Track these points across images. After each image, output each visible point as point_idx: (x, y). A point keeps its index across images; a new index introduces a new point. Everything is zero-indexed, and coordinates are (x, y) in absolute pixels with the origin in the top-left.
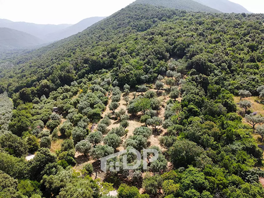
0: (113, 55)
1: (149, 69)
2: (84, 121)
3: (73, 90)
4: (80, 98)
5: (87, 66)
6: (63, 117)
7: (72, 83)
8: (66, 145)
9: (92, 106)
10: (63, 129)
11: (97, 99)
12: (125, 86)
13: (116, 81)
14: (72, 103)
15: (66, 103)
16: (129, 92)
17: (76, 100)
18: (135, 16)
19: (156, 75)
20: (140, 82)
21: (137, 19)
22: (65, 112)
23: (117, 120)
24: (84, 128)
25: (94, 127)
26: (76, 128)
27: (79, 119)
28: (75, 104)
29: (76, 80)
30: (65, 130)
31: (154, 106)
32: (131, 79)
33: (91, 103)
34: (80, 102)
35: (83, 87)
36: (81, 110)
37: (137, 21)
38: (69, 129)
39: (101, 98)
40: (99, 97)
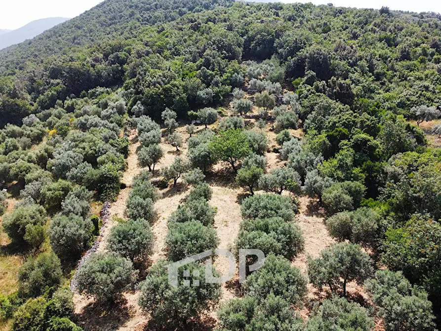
0: (118, 57)
1: (213, 76)
2: (78, 196)
3: (32, 131)
4: (52, 147)
5: (58, 84)
6: (10, 195)
7: (26, 119)
9: (92, 159)
10: (18, 226)
11: (101, 144)
12: (164, 113)
13: (139, 105)
14: (34, 157)
15: (17, 159)
16: (176, 124)
17: (42, 152)
18: (143, 5)
19: (228, 88)
20: (196, 103)
21: (148, 9)
22: (15, 182)
23: (166, 187)
24: (83, 214)
25: (110, 210)
26: (58, 216)
27: (62, 193)
28: (42, 161)
29: (35, 112)
30: (24, 230)
31: (256, 146)
32: (178, 98)
33: (85, 155)
34: (54, 154)
35: (57, 124)
36: (61, 172)
37: (148, 12)
38: (35, 224)
39: (111, 141)
40: (106, 140)
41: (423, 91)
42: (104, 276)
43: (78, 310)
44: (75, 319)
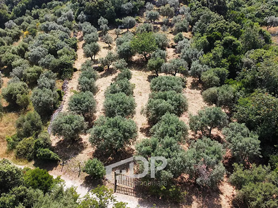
2: (47, 76)
3: (12, 32)
4: (27, 44)
6: (4, 75)
7: (6, 24)
8: (27, 124)
9: (53, 52)
10: (12, 95)
11: (59, 42)
12: (99, 20)
13: (83, 15)
14: (16, 50)
15: (5, 52)
16: (108, 28)
17: (21, 47)
19: (143, 2)
20: (121, 13)
22: (6, 67)
23: (103, 71)
24: (52, 88)
25: (68, 85)
26: (36, 89)
27: (36, 74)
28: (21, 53)
29: (13, 19)
30: (15, 97)
31: (161, 44)
32: (108, 9)
33: (49, 49)
34: (29, 48)
35: (28, 28)
36: (34, 60)
38: (22, 94)
39: (65, 39)
40: (62, 39)
41: (274, 6)
42: (68, 126)
43: (54, 144)
44: (52, 149)
